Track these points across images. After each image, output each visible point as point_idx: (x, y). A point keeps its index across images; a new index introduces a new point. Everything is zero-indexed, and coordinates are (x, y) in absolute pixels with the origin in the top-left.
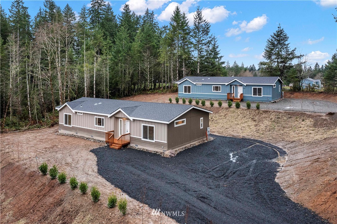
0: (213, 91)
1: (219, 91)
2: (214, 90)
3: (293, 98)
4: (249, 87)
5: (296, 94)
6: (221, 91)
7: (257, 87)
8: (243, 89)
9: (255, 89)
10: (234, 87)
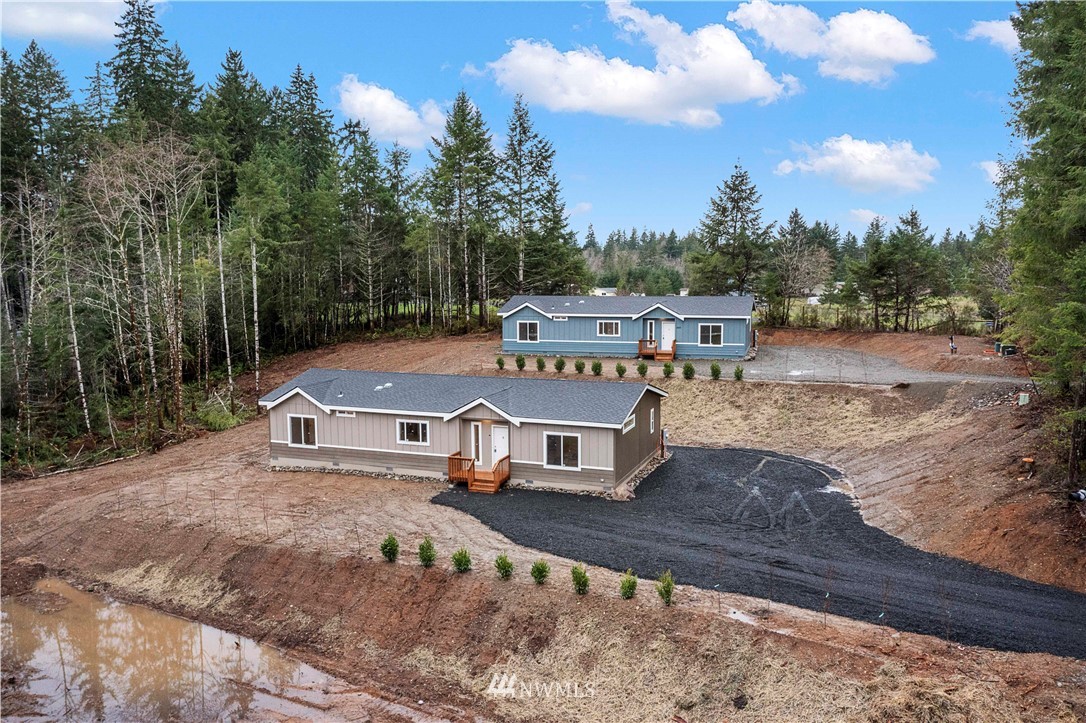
0: (598, 335)
1: (614, 335)
2: (601, 332)
3: (773, 344)
4: (692, 324)
5: (778, 334)
6: (619, 335)
7: (711, 324)
8: (677, 328)
9: (705, 329)
10: (651, 324)
